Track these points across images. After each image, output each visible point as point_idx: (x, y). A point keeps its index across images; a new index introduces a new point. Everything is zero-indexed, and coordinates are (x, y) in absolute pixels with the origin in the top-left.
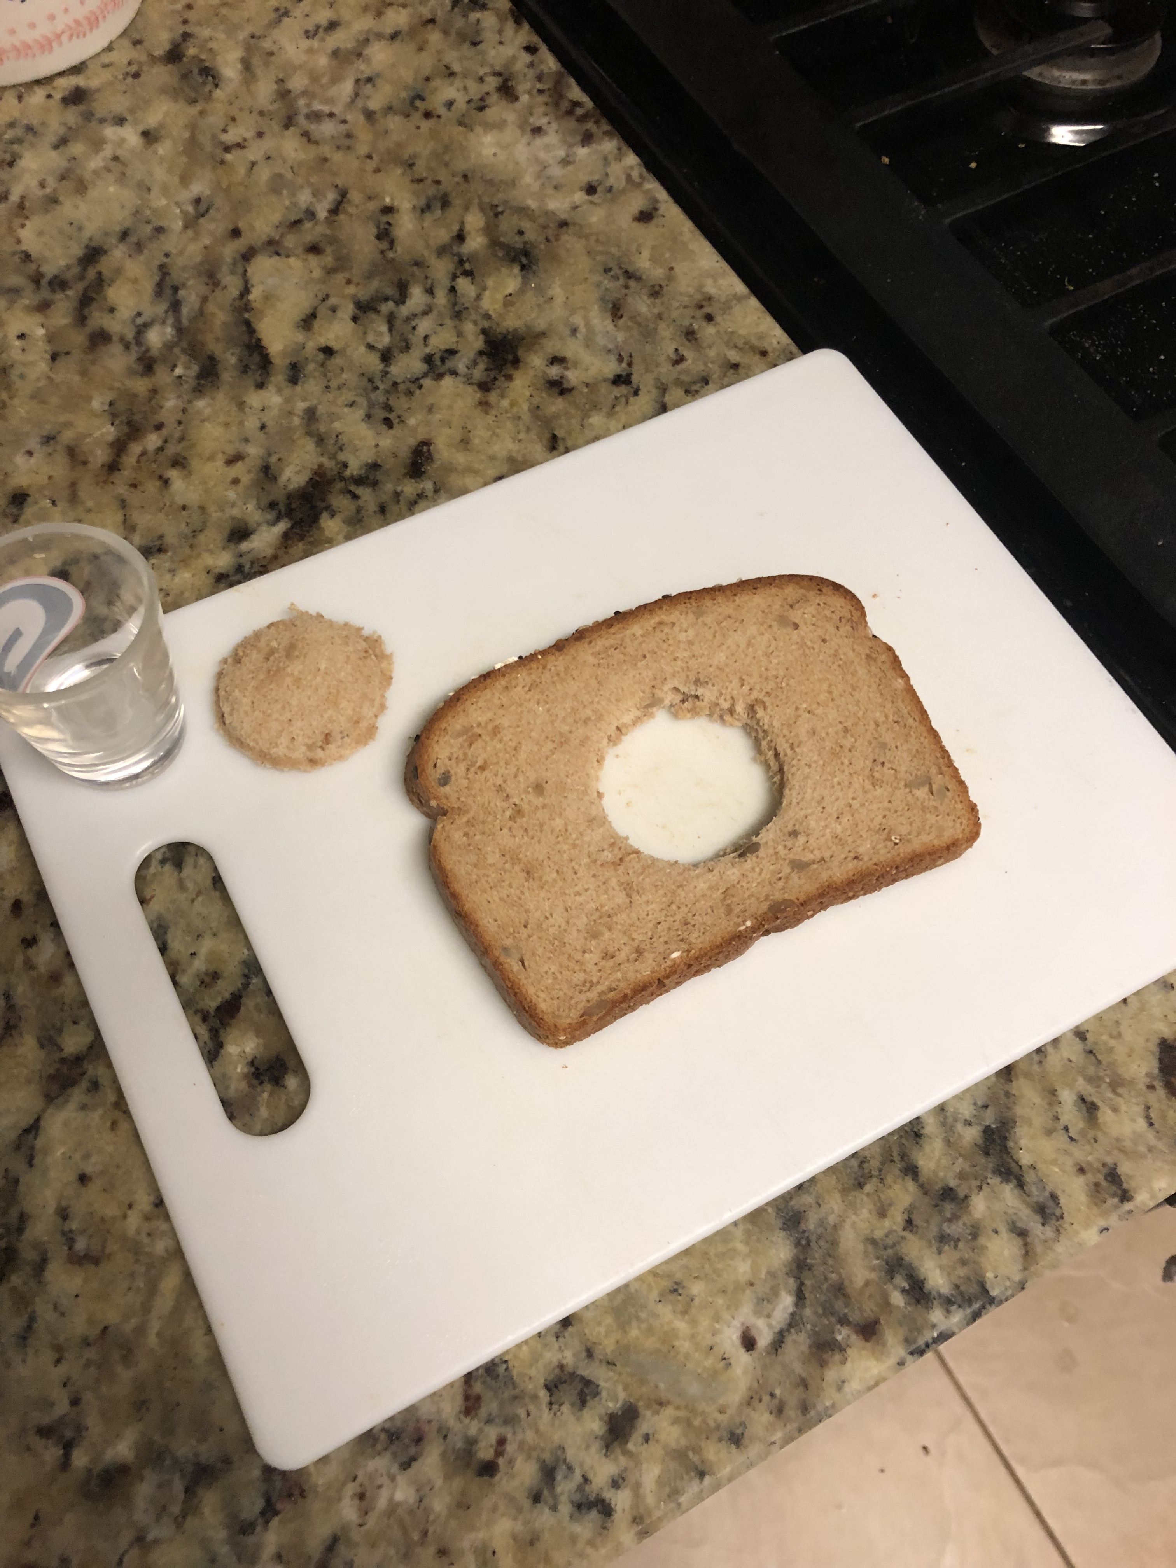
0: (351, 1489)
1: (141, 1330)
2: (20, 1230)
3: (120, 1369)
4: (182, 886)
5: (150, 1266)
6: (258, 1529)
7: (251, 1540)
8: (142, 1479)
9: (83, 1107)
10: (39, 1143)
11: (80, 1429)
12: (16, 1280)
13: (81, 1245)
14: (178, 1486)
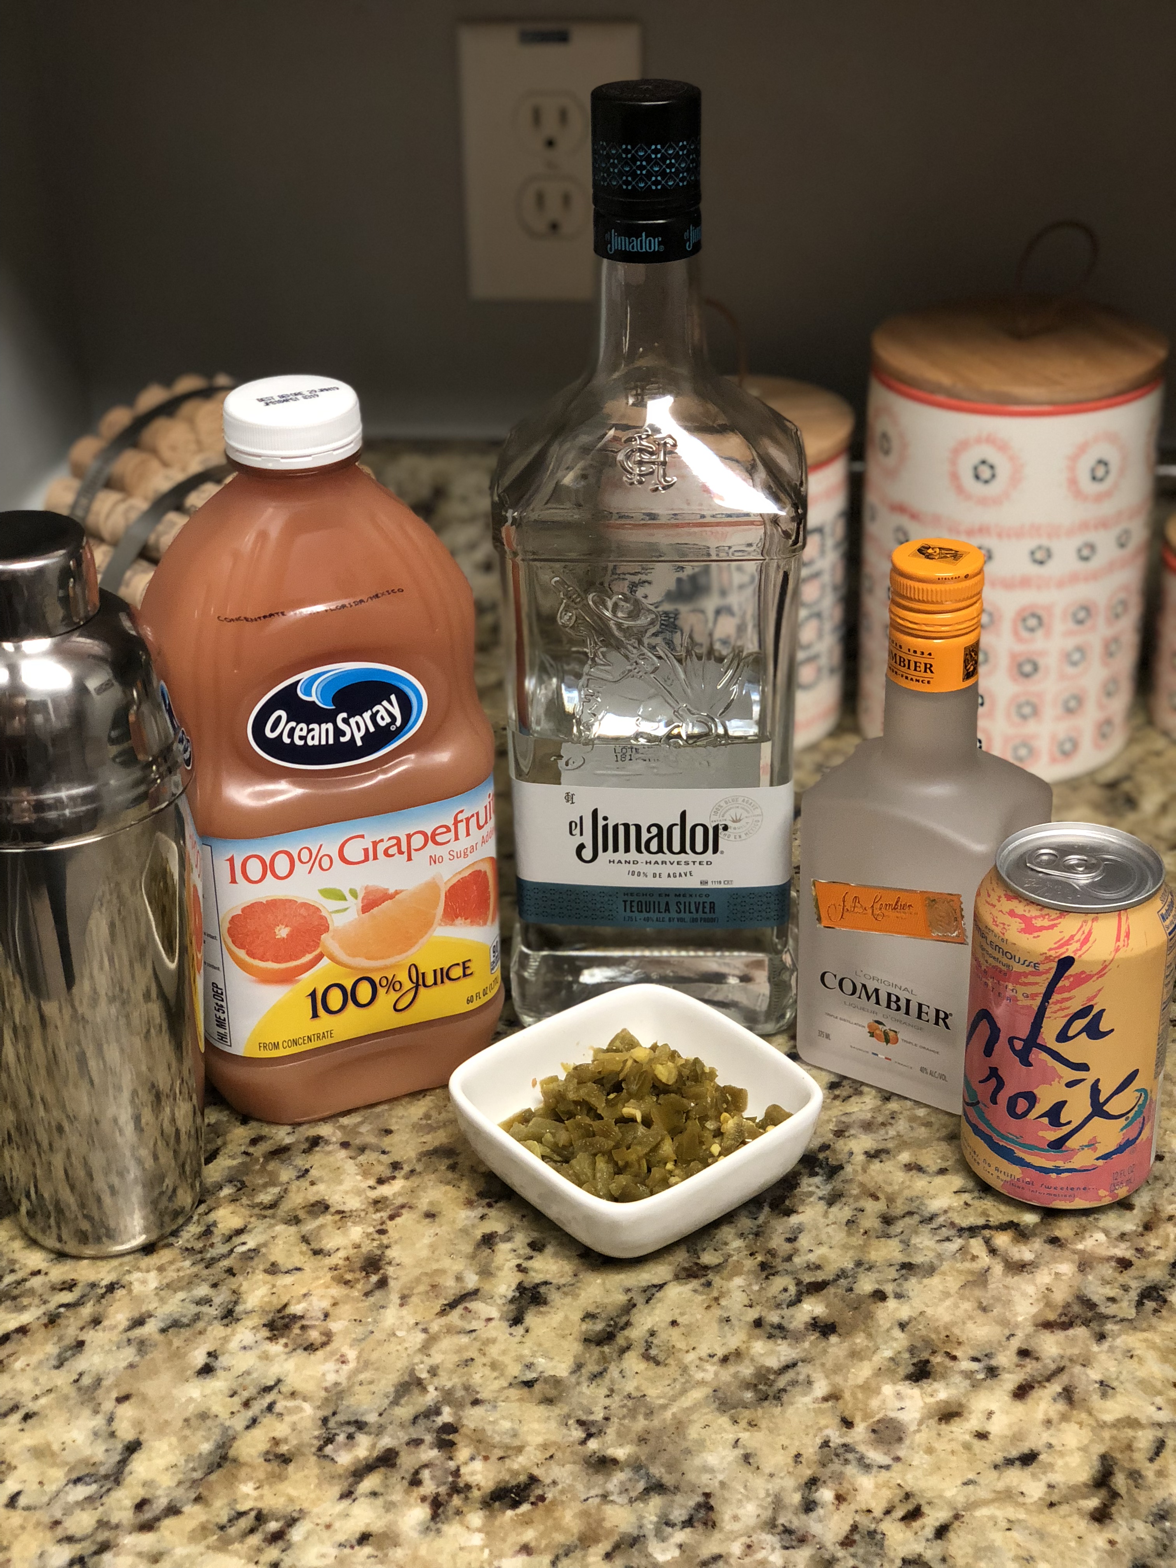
0: (745, 1540)
1: (664, 1407)
2: (623, 1329)
3: (641, 1417)
4: (826, 1215)
5: (687, 1381)
6: (678, 1528)
7: (670, 1530)
8: (622, 1471)
9: (695, 1291)
10: (658, 1295)
11: (601, 1432)
12: (606, 1349)
13: (653, 1352)
14: (641, 1485)
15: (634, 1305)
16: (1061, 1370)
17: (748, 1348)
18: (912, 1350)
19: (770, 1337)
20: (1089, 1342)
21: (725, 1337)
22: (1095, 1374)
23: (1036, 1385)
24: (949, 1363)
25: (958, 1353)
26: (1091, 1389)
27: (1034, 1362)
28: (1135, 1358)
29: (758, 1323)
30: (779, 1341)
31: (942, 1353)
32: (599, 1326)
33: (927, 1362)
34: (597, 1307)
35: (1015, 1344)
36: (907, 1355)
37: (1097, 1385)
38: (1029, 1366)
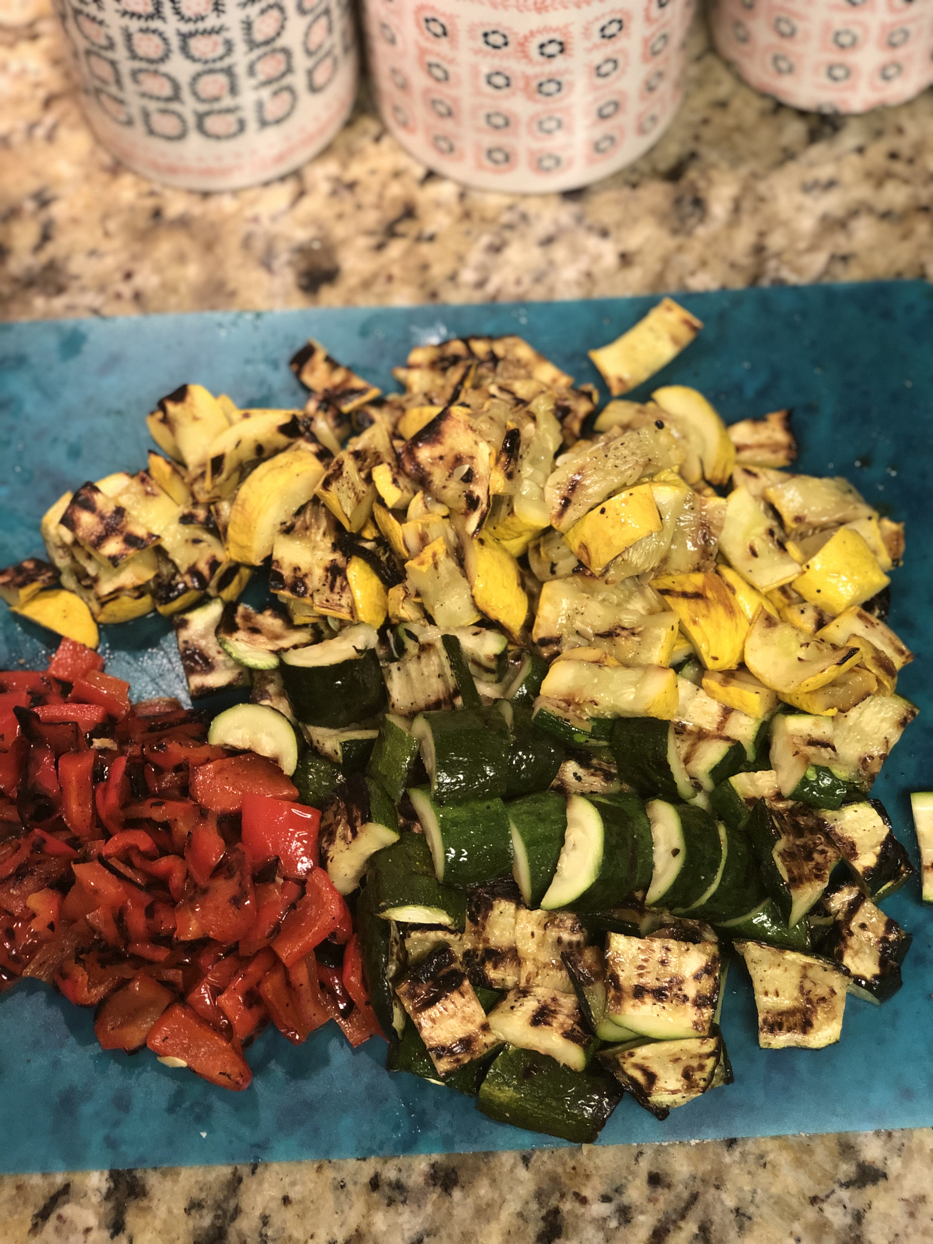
10: (264, 1158)
15: (240, 1180)
16: (694, 1198)
17: (369, 1225)
18: (540, 1195)
19: (391, 1202)
20: (719, 1150)
21: (342, 1212)
22: (730, 1202)
23: (672, 1227)
24: (580, 1210)
25: (586, 1192)
26: (727, 1222)
27: (666, 1191)
28: (768, 1166)
29: (375, 1184)
30: (401, 1208)
31: (570, 1196)
32: (206, 1220)
33: (556, 1211)
34: (201, 1189)
35: (644, 1166)
36: (534, 1206)
37: (732, 1216)
38: (662, 1199)
